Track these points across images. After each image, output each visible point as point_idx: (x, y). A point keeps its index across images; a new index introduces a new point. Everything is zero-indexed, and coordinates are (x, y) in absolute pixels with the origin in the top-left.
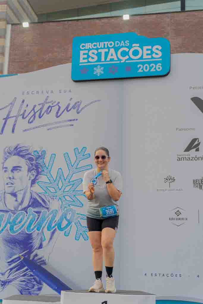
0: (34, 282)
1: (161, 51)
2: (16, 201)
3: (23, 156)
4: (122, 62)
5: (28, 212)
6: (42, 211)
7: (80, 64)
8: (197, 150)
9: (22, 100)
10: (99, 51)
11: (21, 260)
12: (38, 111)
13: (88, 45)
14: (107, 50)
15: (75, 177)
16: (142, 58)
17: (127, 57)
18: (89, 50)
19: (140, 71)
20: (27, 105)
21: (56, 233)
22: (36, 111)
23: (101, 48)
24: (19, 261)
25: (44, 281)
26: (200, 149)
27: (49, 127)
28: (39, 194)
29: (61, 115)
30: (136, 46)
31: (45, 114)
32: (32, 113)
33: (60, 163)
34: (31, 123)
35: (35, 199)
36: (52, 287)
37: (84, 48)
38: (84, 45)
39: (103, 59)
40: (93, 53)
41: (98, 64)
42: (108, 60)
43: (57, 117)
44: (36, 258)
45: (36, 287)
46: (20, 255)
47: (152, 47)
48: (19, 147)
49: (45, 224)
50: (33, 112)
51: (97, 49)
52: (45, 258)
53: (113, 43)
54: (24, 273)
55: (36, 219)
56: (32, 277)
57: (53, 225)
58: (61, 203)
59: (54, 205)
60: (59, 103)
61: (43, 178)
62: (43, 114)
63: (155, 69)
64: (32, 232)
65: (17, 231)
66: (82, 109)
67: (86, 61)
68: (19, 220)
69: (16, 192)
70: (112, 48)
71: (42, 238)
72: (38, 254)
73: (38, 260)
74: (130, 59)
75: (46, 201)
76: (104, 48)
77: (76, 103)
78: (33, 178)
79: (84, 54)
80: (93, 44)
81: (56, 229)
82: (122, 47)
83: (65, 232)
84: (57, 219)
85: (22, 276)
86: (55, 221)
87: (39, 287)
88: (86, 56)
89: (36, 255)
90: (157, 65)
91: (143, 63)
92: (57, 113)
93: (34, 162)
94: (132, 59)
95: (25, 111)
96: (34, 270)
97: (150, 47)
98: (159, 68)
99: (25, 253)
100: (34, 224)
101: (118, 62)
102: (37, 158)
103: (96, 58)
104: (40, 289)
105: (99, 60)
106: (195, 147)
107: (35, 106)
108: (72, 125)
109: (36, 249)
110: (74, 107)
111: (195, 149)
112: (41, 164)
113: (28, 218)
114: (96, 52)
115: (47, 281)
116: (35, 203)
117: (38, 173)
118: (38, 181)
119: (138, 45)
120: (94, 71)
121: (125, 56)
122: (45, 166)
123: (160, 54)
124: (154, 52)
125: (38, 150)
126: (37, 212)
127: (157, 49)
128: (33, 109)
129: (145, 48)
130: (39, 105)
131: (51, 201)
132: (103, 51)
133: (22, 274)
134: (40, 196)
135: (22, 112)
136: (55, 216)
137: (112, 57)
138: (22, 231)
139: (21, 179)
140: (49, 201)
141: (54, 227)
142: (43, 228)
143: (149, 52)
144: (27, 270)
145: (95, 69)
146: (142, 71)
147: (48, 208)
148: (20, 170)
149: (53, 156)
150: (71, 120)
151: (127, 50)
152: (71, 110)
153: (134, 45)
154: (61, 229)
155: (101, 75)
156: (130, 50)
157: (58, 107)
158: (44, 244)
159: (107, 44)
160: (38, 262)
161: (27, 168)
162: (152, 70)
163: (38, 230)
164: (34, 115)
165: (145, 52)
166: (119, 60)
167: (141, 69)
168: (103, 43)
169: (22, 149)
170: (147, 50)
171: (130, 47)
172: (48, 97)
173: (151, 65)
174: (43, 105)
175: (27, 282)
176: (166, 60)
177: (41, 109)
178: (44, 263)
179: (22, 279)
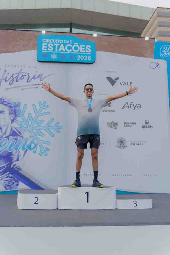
0: (14, 181)
1: (91, 48)
2: (1, 132)
3: (6, 105)
4: (68, 52)
5: (9, 138)
6: (19, 138)
7: (43, 51)
8: (110, 106)
9: (4, 70)
10: (54, 44)
11: (5, 168)
12: (15, 78)
13: (47, 41)
14: (59, 45)
15: (39, 119)
16: (79, 51)
17: (71, 50)
18: (48, 43)
19: (78, 59)
20: (8, 74)
21: (27, 152)
22: (14, 77)
23: (55, 43)
24: (4, 169)
25: (20, 180)
26: (111, 106)
27: (22, 88)
28: (17, 129)
29: (30, 81)
30: (76, 45)
31: (20, 79)
32: (12, 79)
33: (30, 110)
34: (10, 84)
35: (14, 132)
36: (25, 184)
37: (45, 42)
38: (45, 40)
39: (56, 50)
40: (51, 46)
41: (54, 53)
42: (60, 50)
43: (28, 82)
44: (15, 167)
45: (15, 184)
46: (4, 165)
47: (86, 46)
48: (2, 99)
49: (21, 147)
50: (12, 77)
51: (53, 43)
52: (21, 166)
53: (62, 41)
54: (7, 176)
55: (15, 143)
56: (12, 178)
57: (26, 147)
58: (30, 134)
59: (26, 135)
60: (29, 74)
61: (19, 119)
62: (19, 80)
63: (87, 58)
64: (13, 151)
65: (2, 151)
66: (43, 79)
67: (46, 50)
68: (3, 144)
69: (2, 126)
70: (62, 44)
71: (18, 154)
72: (16, 164)
73: (16, 167)
74: (72, 51)
75: (21, 132)
76: (57, 43)
77: (39, 75)
78: (12, 118)
79: (45, 45)
80: (50, 40)
81: (27, 149)
82: (68, 44)
83: (33, 151)
84: (28, 143)
85: (5, 178)
86: (27, 145)
87: (17, 184)
88: (46, 47)
89: (15, 165)
90: (88, 57)
91: (80, 55)
92: (28, 80)
93: (13, 109)
94: (74, 52)
95: (7, 77)
96: (14, 174)
97: (84, 46)
98: (89, 59)
99: (8, 164)
100: (13, 146)
101: (66, 52)
102: (15, 107)
103: (52, 49)
104: (17, 185)
105: (54, 50)
106: (109, 104)
107: (13, 75)
108: (37, 88)
109: (15, 161)
110: (38, 77)
111: (108, 106)
112: (18, 110)
113: (10, 143)
114: (52, 45)
115: (22, 180)
116: (14, 133)
117: (16, 115)
118: (15, 120)
119: (77, 44)
120: (51, 56)
121: (70, 49)
122: (20, 111)
123: (90, 51)
124: (86, 49)
125: (16, 101)
126: (15, 139)
127: (88, 47)
128: (12, 76)
129: (81, 46)
130: (16, 74)
131: (24, 132)
132: (57, 45)
133: (6, 176)
134: (17, 130)
135: (4, 78)
136: (27, 142)
137: (62, 49)
138: (6, 150)
139: (4, 119)
140: (23, 133)
141: (26, 148)
142: (19, 149)
143: (84, 49)
144: (9, 173)
145: (52, 55)
146: (79, 59)
147: (22, 137)
148: (4, 113)
149: (25, 105)
150: (36, 85)
151: (71, 46)
152: (37, 79)
153: (75, 43)
154: (31, 149)
155: (55, 59)
156: (73, 46)
157: (28, 76)
158: (20, 158)
159: (59, 41)
160: (16, 169)
161: (8, 112)
162: (86, 59)
163: (16, 150)
164: (13, 80)
165: (81, 49)
166: (66, 51)
167: (79, 58)
168: (56, 40)
169: (4, 100)
170: (82, 47)
171: (73, 45)
172: (22, 69)
173: (85, 56)
174: (19, 74)
175: (10, 181)
176: (93, 55)
177: (17, 76)
178: (20, 169)
179: (6, 179)
